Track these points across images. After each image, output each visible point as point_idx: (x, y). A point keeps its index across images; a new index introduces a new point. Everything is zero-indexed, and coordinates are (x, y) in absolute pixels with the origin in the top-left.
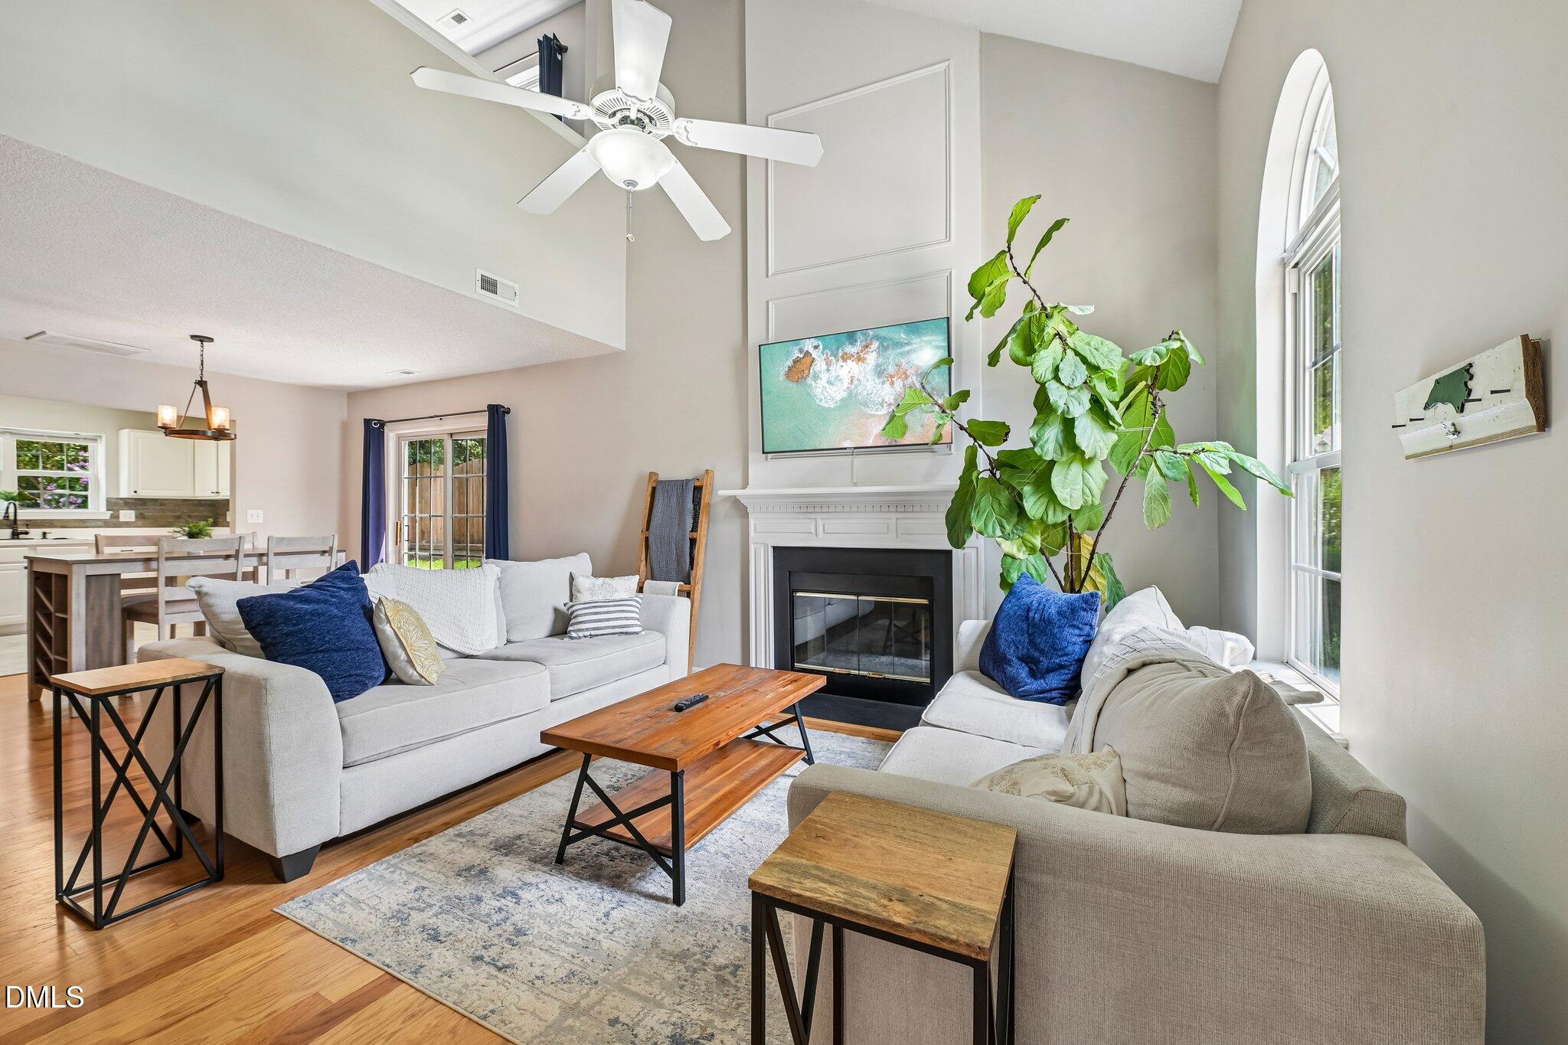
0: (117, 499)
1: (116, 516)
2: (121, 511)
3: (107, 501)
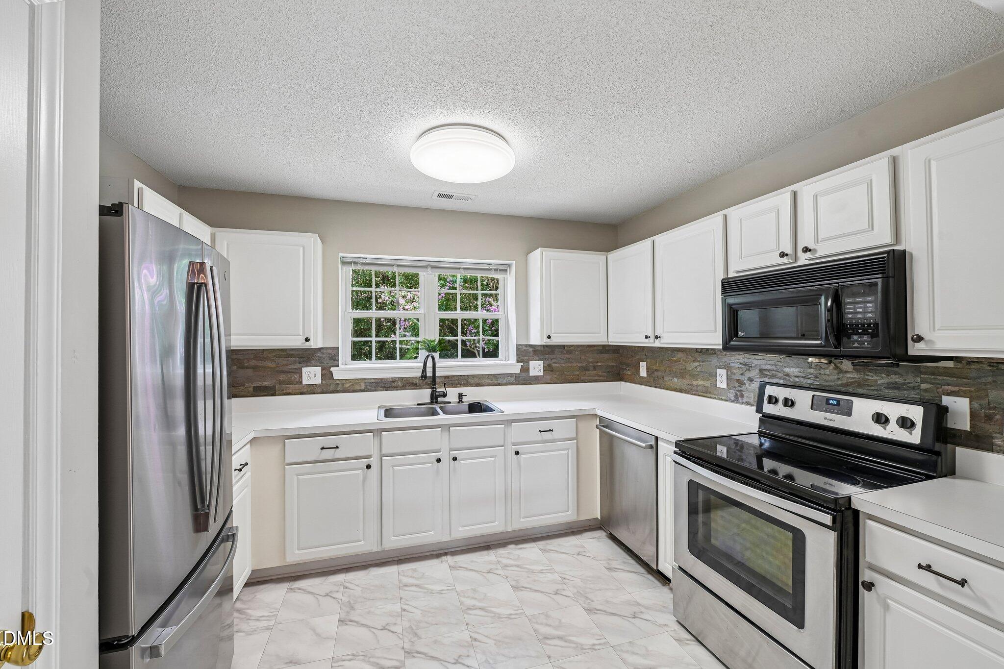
0: (526, 346)
1: (525, 369)
2: (531, 362)
3: (518, 349)
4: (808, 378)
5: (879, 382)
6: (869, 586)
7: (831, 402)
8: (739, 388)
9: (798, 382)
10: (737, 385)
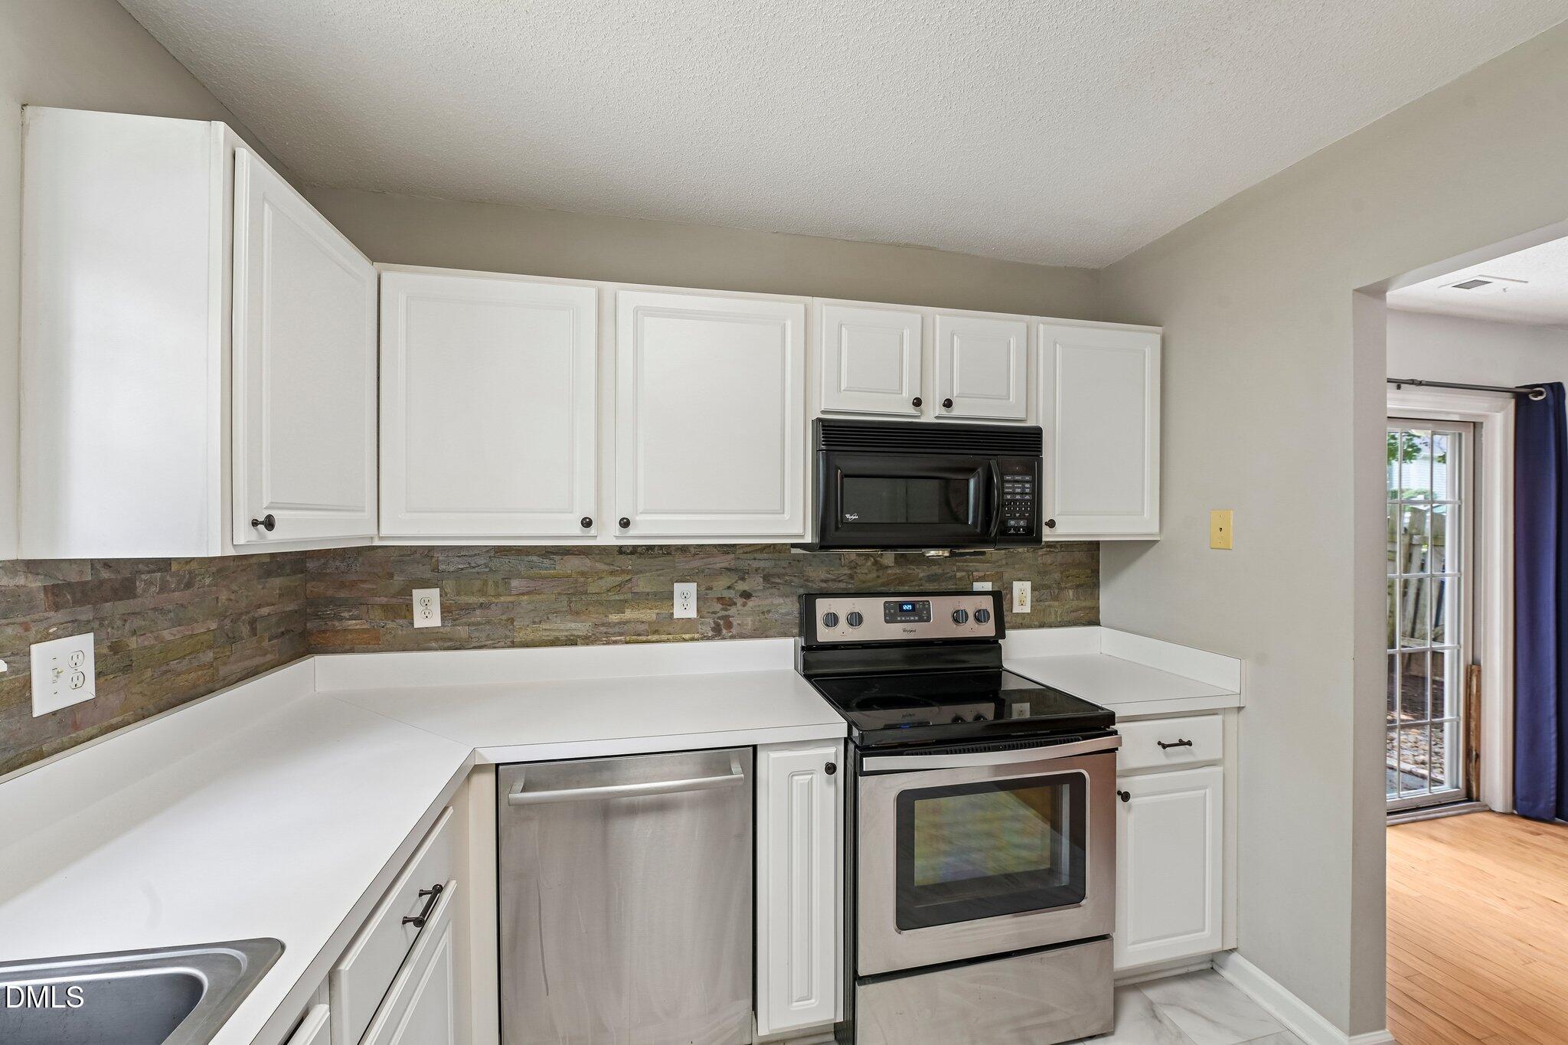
4: (840, 581)
5: (921, 575)
6: (1126, 797)
7: (905, 607)
8: (724, 613)
9: (825, 588)
10: (718, 607)
